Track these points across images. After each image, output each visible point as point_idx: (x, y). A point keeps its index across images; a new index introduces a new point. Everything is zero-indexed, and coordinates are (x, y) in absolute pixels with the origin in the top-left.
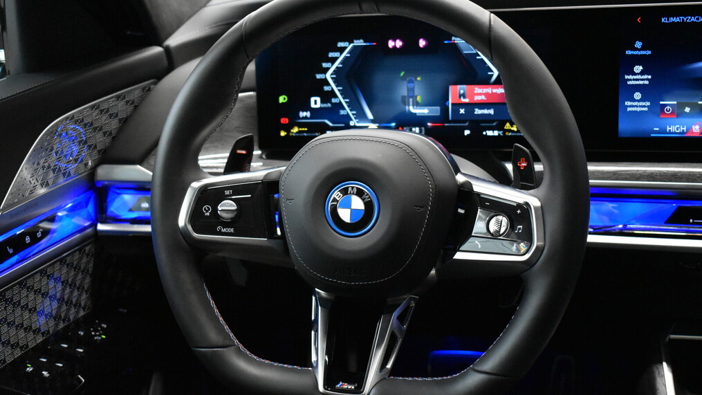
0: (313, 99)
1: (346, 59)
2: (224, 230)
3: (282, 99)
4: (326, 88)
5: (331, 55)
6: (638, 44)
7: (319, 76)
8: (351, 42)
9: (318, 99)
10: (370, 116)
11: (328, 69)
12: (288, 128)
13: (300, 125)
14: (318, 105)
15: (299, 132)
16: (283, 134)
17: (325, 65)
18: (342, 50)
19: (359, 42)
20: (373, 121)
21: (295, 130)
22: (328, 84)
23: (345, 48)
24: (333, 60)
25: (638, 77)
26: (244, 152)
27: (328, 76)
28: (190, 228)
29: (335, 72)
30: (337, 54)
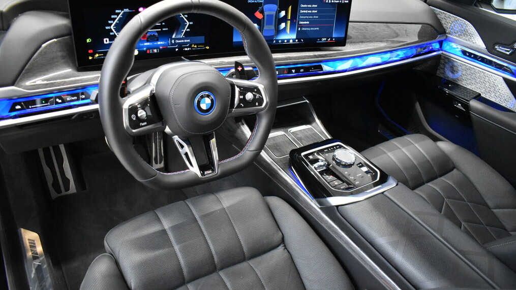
0: (105, 39)
1: (120, 18)
3: (88, 41)
4: (111, 34)
5: (113, 17)
7: (107, 28)
8: (122, 10)
9: (108, 39)
11: (112, 24)
12: (93, 55)
13: (99, 53)
14: (108, 42)
15: (99, 56)
16: (90, 58)
17: (110, 22)
18: (118, 14)
19: (127, 10)
21: (97, 55)
22: (112, 32)
23: (120, 13)
24: (114, 19)
27: (112, 27)
29: (115, 25)
30: (115, 16)
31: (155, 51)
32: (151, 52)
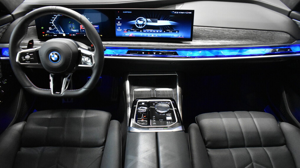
0: (49, 28)
1: (56, 19)
2: (27, 62)
3: (42, 28)
4: (52, 25)
6: (119, 17)
7: (50, 23)
8: (57, 15)
9: (51, 28)
10: (63, 32)
11: (52, 21)
12: (45, 34)
13: (47, 34)
14: (51, 29)
15: (47, 35)
16: (43, 36)
17: (51, 20)
19: (59, 15)
20: (64, 33)
21: (46, 35)
22: (53, 25)
23: (56, 16)
24: (53, 19)
25: (119, 24)
26: (31, 44)
27: (52, 22)
28: (19, 62)
29: (54, 22)
30: (54, 18)
31: (74, 35)
32: (72, 35)
